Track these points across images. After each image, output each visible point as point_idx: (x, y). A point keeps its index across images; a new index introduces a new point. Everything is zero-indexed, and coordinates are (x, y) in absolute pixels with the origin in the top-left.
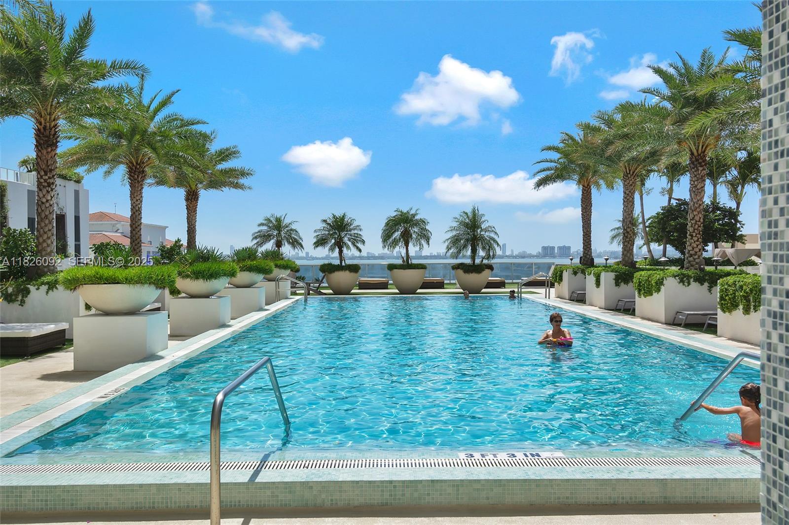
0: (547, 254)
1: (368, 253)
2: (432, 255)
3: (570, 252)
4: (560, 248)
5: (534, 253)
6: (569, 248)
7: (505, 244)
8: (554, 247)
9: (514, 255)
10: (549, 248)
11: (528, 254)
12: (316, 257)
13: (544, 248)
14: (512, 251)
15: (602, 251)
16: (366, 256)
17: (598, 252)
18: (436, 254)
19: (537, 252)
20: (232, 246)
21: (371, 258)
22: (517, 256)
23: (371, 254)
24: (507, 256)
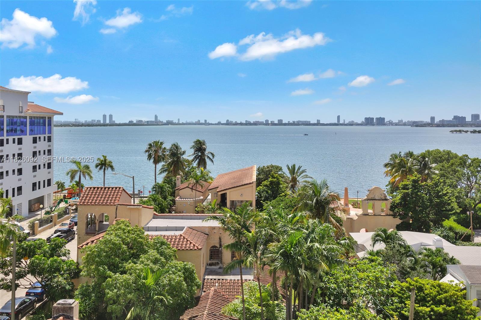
0: (368, 123)
1: (246, 121)
2: (289, 123)
3: (384, 121)
4: (377, 119)
5: (360, 122)
6: (384, 119)
7: (340, 116)
8: (373, 118)
9: (346, 123)
10: (370, 119)
11: (356, 123)
12: (211, 123)
13: (366, 119)
14: (344, 121)
15: (406, 121)
16: (245, 123)
17: (403, 122)
18: (292, 122)
19: (362, 121)
20: (156, 115)
21: (248, 125)
22: (348, 124)
23: (248, 122)
24: (340, 124)
